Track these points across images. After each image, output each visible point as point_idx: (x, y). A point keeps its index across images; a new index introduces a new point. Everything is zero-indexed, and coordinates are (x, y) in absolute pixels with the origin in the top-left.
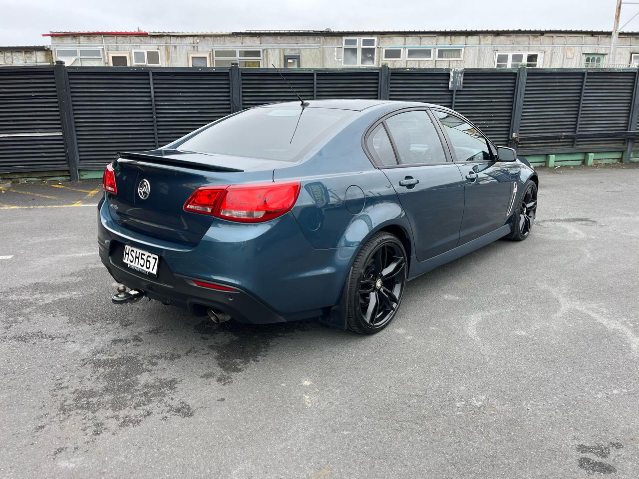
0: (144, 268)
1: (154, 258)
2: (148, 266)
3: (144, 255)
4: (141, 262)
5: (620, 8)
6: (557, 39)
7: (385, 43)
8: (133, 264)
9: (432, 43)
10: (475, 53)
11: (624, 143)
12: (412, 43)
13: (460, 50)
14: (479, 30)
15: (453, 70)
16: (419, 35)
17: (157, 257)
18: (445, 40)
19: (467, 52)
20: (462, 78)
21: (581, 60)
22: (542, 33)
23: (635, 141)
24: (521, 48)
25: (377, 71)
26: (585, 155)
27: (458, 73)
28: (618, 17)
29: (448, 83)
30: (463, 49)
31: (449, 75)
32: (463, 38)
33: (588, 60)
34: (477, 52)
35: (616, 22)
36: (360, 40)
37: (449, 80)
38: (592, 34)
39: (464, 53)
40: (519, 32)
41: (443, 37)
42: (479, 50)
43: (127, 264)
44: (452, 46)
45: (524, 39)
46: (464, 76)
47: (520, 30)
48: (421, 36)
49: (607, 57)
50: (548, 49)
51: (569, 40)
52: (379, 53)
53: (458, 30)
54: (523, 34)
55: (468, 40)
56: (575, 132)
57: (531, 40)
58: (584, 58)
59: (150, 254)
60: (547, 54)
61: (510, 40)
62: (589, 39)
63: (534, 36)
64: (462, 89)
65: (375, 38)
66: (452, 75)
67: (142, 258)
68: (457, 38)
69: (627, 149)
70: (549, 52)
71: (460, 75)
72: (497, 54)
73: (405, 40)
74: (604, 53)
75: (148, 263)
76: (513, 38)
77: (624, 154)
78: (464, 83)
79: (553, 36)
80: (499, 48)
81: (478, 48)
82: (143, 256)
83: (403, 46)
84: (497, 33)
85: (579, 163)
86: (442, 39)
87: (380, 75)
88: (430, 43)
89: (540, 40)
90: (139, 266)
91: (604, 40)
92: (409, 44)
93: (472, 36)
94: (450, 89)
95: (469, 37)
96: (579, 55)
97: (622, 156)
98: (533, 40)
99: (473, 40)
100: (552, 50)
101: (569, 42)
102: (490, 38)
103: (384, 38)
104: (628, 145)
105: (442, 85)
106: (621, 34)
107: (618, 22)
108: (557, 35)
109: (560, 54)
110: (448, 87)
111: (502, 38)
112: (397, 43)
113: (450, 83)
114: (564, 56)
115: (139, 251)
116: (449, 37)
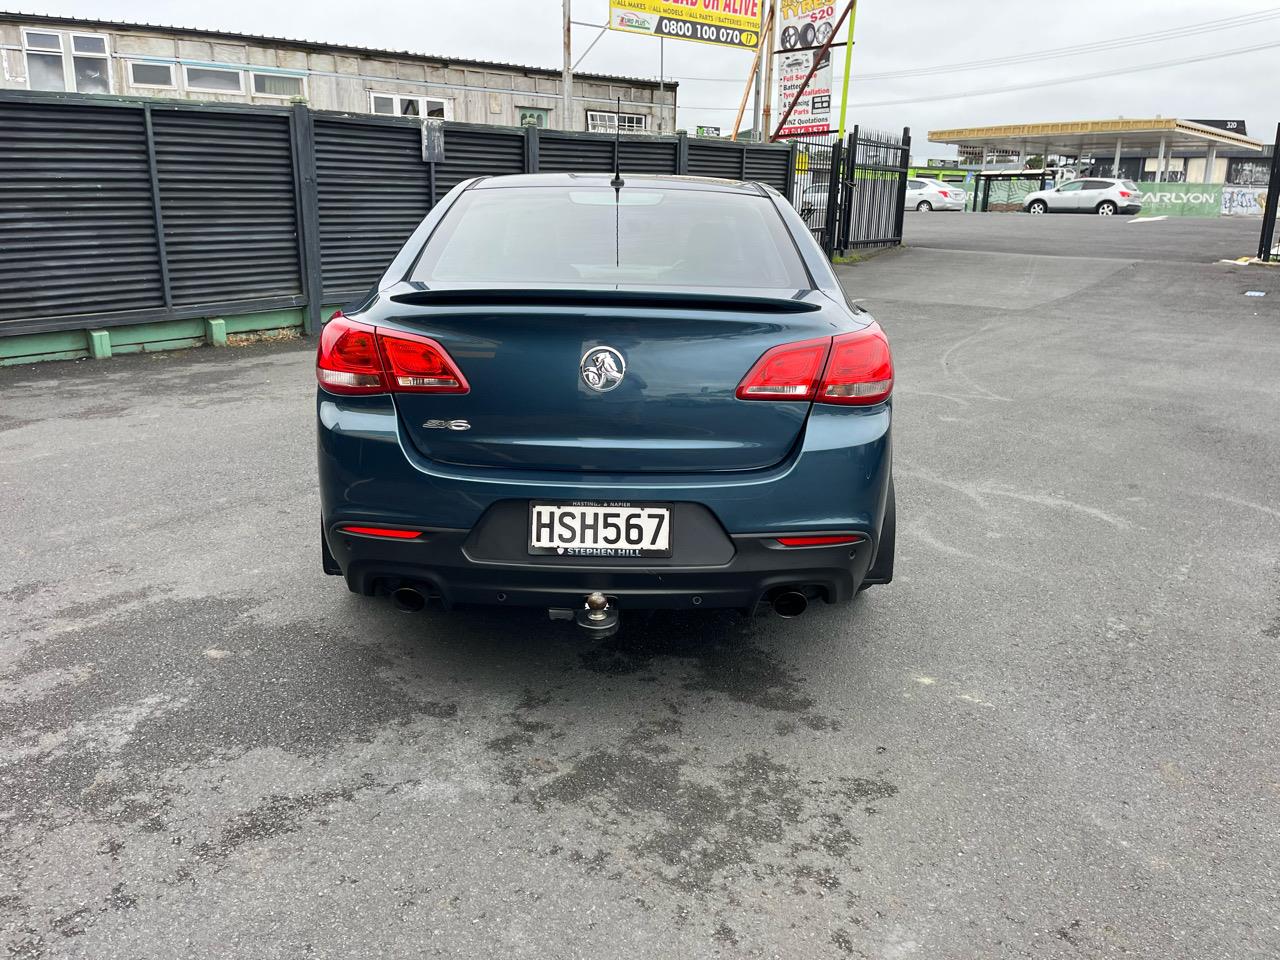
5: (569, 30)
6: (473, 78)
7: (130, 51)
9: (239, 59)
10: (331, 89)
12: (193, 54)
13: (297, 79)
14: (331, 42)
15: (425, 123)
16: (206, 40)
18: (265, 56)
19: (314, 85)
20: (442, 139)
21: (513, 117)
22: (446, 63)
24: (414, 89)
25: (285, 114)
27: (434, 130)
28: (567, 45)
29: (420, 149)
30: (305, 79)
31: (418, 132)
32: (301, 56)
33: (524, 117)
34: (334, 86)
35: (567, 54)
36: (66, 38)
37: (420, 142)
38: (526, 72)
39: (309, 87)
40: (404, 57)
41: (261, 49)
42: (338, 84)
44: (280, 69)
45: (414, 71)
46: (445, 136)
47: (406, 53)
48: (212, 41)
49: (552, 114)
50: (459, 94)
51: (490, 80)
52: (119, 71)
53: (289, 38)
54: (413, 61)
55: (313, 62)
57: (428, 74)
58: (518, 114)
60: (459, 103)
61: (392, 72)
62: (521, 81)
63: (433, 67)
64: (444, 161)
65: (103, 35)
66: (424, 132)
68: (290, 54)
70: (461, 99)
71: (438, 134)
72: (373, 95)
73: (177, 48)
74: (546, 107)
76: (396, 67)
78: (446, 150)
79: (463, 71)
80: (374, 85)
81: (333, 79)
83: (174, 59)
84: (367, 55)
86: (257, 53)
87: (291, 124)
88: (234, 58)
89: (444, 76)
91: (547, 85)
92: (188, 56)
93: (319, 54)
94: (424, 160)
95: (314, 56)
96: (510, 109)
98: (433, 75)
99: (321, 61)
100: (466, 97)
101: (491, 84)
102: (353, 64)
103: (126, 38)
105: (408, 152)
106: (576, 76)
107: (569, 54)
108: (471, 69)
109: (480, 104)
110: (421, 156)
111: (376, 65)
112: (159, 50)
113: (424, 148)
114: (486, 108)
116: (272, 51)
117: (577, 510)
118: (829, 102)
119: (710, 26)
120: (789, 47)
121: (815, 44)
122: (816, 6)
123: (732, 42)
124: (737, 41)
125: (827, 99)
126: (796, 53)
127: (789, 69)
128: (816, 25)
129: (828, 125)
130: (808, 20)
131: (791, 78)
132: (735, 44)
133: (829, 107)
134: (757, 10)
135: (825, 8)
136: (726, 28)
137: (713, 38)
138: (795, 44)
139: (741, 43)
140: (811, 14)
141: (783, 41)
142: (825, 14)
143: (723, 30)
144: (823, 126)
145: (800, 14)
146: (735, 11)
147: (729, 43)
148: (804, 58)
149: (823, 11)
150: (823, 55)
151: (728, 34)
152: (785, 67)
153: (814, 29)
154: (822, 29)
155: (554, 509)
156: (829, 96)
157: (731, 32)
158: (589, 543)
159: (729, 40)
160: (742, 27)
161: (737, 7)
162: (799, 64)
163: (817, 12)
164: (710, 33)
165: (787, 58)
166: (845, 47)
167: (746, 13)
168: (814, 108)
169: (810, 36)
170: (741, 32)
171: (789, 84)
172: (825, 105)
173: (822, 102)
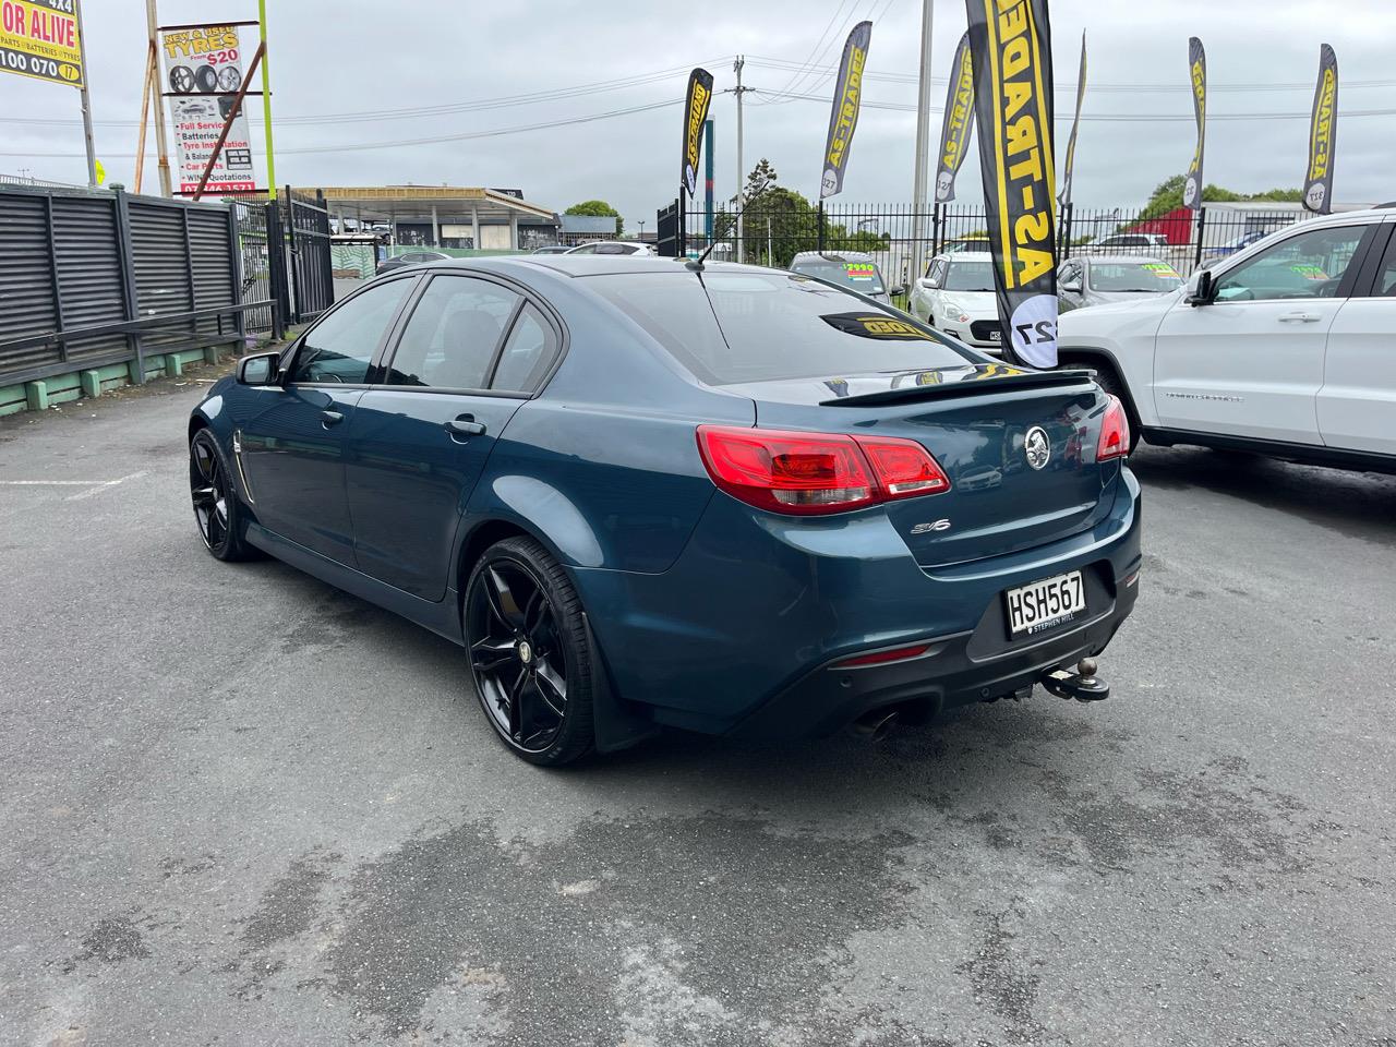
0: (1062, 612)
1: (1073, 580)
2: (1067, 603)
3: (1055, 586)
4: (1052, 604)
8: (1037, 621)
11: (128, 346)
17: (1077, 574)
23: (144, 338)
26: (80, 376)
43: (1026, 630)
56: (60, 330)
59: (1064, 578)
67: (1051, 596)
69: (137, 355)
75: (1066, 596)
77: (133, 366)
82: (1053, 591)
85: (75, 394)
90: (1052, 616)
97: (129, 371)
104: (136, 349)
115: (1040, 586)
117: (1031, 588)
118: (249, 157)
119: (17, 53)
120: (183, 90)
121: (218, 89)
122: (213, 47)
123: (48, 75)
124: (54, 74)
125: (246, 153)
126: (194, 97)
127: (186, 116)
128: (218, 67)
129: (253, 184)
130: (206, 62)
131: (192, 126)
132: (51, 76)
133: (250, 162)
134: (73, 39)
135: (226, 51)
136: (39, 57)
137: (23, 68)
138: (191, 87)
139: (59, 77)
140: (207, 55)
141: (174, 82)
142: (227, 57)
143: (34, 60)
144: (246, 184)
145: (192, 53)
146: (47, 38)
147: (43, 75)
148: (207, 105)
149: (224, 54)
150: (232, 104)
151: (42, 65)
152: (180, 112)
153: (214, 72)
154: (226, 73)
155: (1018, 591)
156: (249, 151)
157: (45, 62)
158: (1044, 618)
159: (44, 72)
160: (58, 58)
161: (49, 33)
162: (201, 111)
163: (216, 53)
164: (19, 61)
165: (183, 103)
166: (261, 97)
167: (61, 41)
168: (229, 162)
169: (210, 79)
170: (58, 63)
171: (189, 132)
172: (245, 160)
173: (240, 157)
